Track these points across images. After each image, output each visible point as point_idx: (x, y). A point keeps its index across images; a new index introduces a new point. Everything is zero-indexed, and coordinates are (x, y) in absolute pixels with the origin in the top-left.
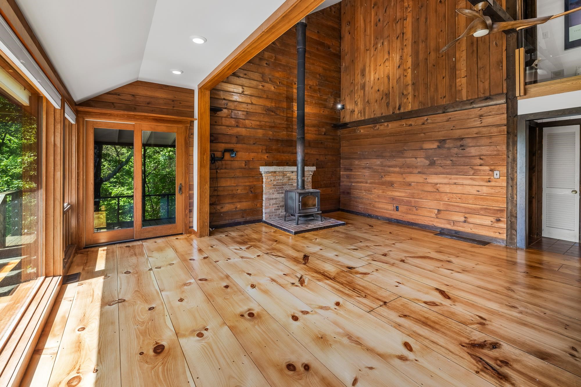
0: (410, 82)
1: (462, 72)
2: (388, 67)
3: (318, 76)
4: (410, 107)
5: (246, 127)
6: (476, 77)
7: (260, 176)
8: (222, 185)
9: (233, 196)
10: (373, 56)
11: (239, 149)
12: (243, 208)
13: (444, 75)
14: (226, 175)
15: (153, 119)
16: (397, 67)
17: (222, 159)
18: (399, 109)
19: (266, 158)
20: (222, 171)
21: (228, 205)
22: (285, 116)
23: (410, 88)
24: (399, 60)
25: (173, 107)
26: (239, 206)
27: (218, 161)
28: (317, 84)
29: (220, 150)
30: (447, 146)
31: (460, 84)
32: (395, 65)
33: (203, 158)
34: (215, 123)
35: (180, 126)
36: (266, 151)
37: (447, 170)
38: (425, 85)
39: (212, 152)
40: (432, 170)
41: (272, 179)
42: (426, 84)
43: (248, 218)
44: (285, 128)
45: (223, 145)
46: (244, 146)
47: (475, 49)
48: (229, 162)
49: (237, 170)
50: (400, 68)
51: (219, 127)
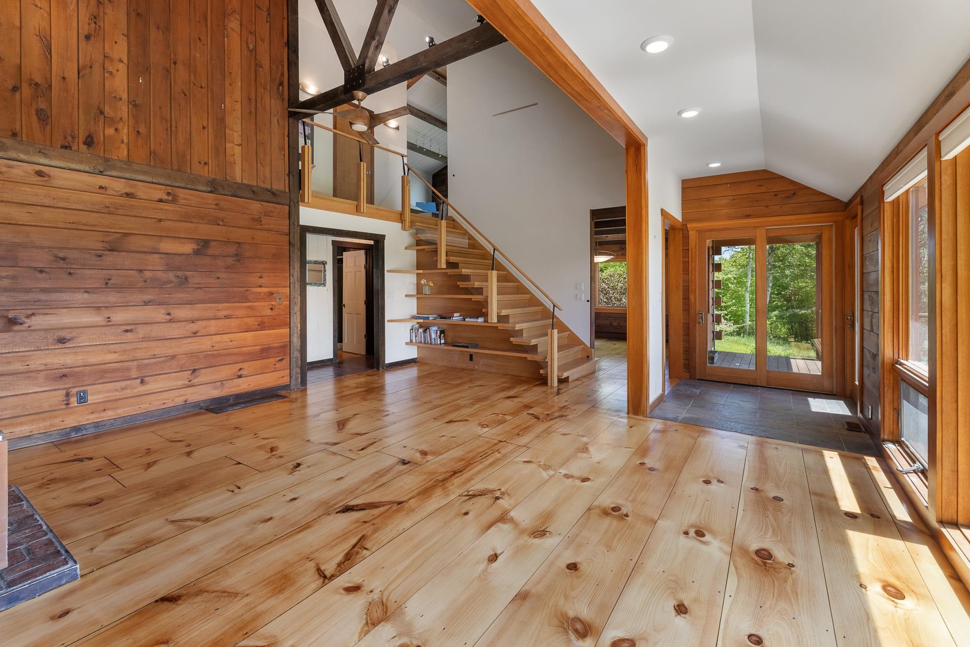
1: (234, 134)
4: (126, 153)
6: (254, 153)
13: (205, 124)
18: (88, 144)
23: (124, 108)
30: (210, 251)
31: (232, 154)
37: (212, 295)
38: (164, 121)
40: (181, 295)
42: (167, 120)
47: (253, 110)
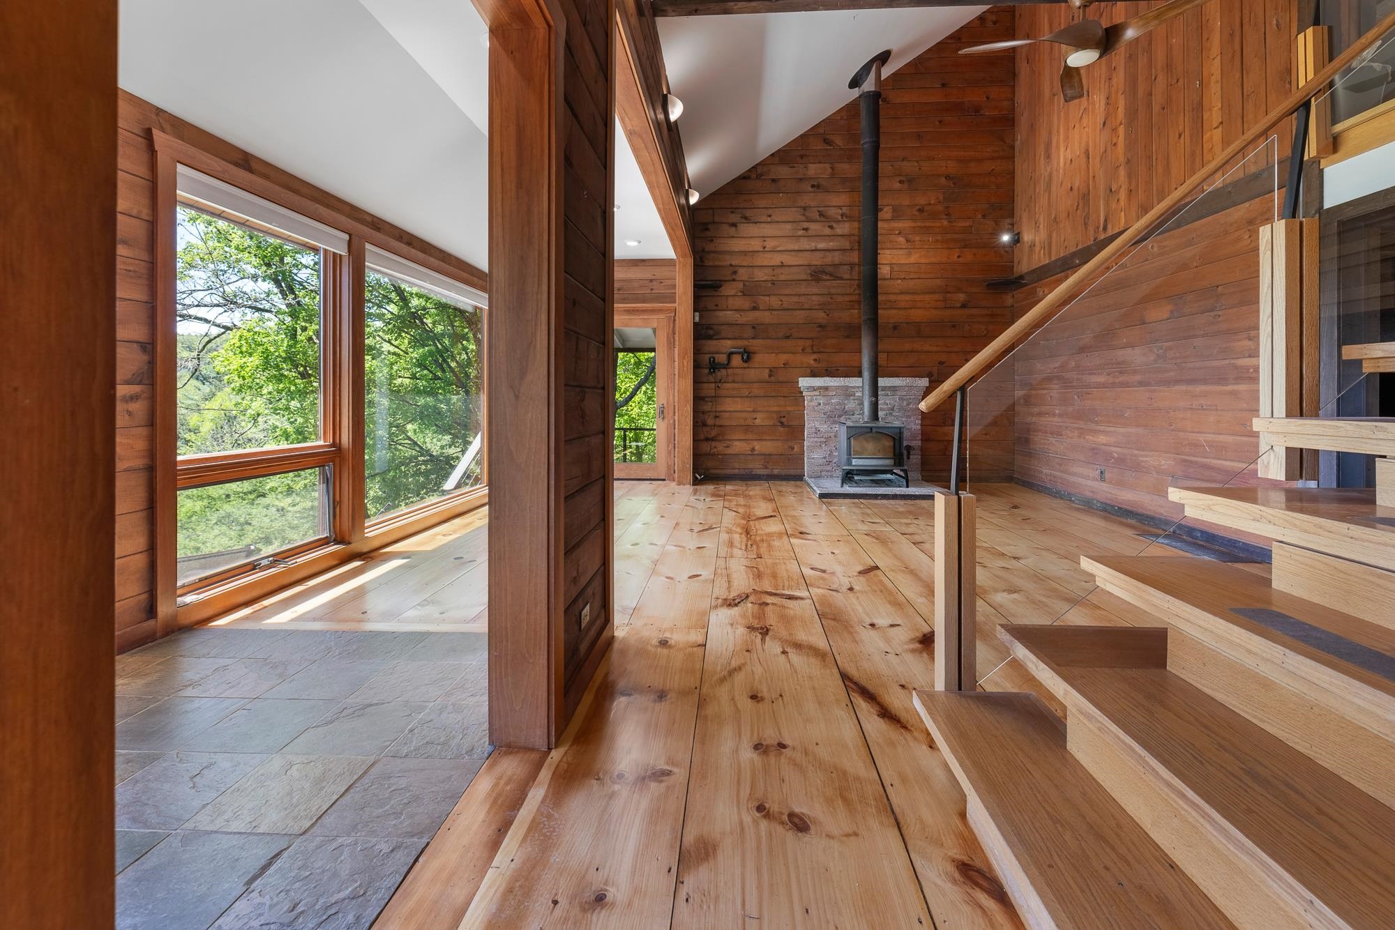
0: (1122, 159)
1: (1213, 113)
2: (1087, 129)
3: (943, 180)
4: (1123, 221)
5: (770, 310)
6: (1240, 120)
7: (799, 395)
8: (728, 409)
9: (748, 428)
10: (1063, 107)
11: (757, 348)
12: (767, 451)
13: (1181, 128)
14: (734, 392)
15: (625, 311)
16: (1102, 125)
17: (727, 366)
18: (1105, 229)
19: (812, 362)
20: (729, 385)
21: (737, 443)
22: (856, 278)
23: (1122, 172)
24: (1104, 108)
25: (652, 290)
26: (758, 447)
27: (721, 370)
28: (941, 198)
29: (724, 351)
30: (1187, 310)
31: (1211, 146)
32: (1098, 120)
33: (683, 363)
34: (715, 308)
35: (662, 316)
36: (812, 349)
38: (1148, 160)
39: (711, 355)
41: (821, 402)
42: (1149, 158)
43: (776, 472)
44: (855, 301)
45: (729, 342)
46: (769, 342)
47: (1237, 47)
48: (740, 371)
49: (755, 384)
50: (1106, 127)
51: (721, 314)
